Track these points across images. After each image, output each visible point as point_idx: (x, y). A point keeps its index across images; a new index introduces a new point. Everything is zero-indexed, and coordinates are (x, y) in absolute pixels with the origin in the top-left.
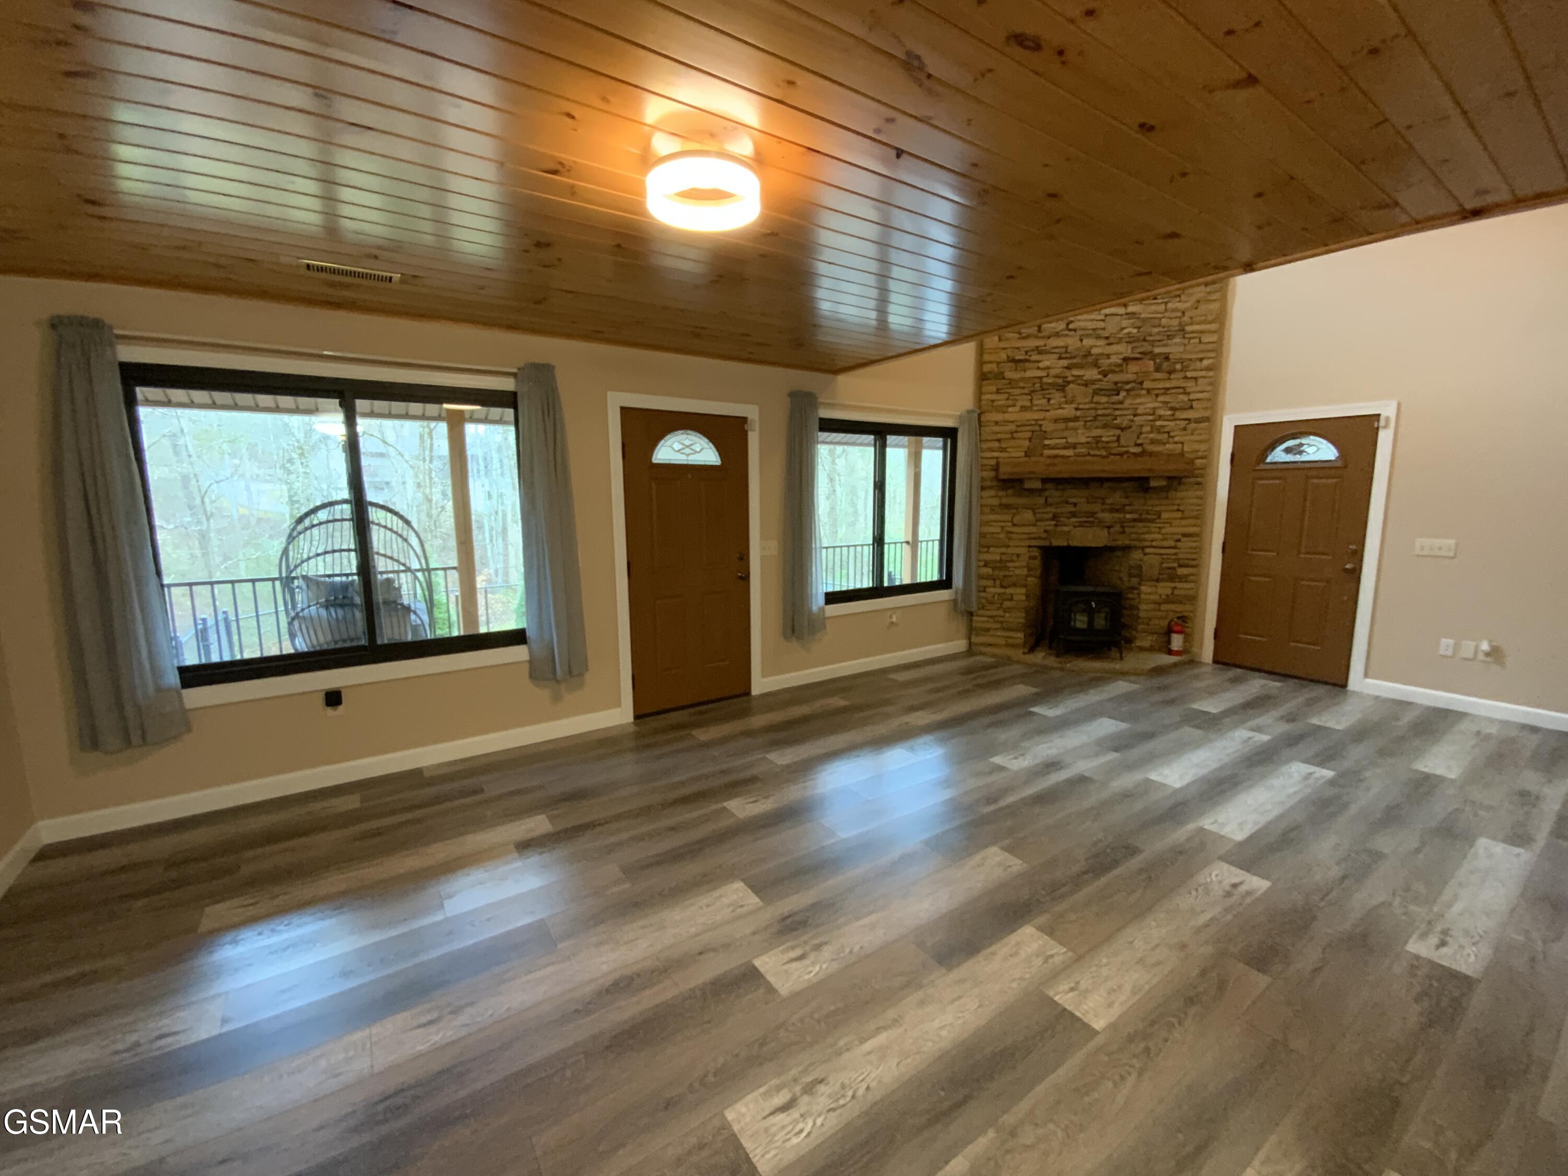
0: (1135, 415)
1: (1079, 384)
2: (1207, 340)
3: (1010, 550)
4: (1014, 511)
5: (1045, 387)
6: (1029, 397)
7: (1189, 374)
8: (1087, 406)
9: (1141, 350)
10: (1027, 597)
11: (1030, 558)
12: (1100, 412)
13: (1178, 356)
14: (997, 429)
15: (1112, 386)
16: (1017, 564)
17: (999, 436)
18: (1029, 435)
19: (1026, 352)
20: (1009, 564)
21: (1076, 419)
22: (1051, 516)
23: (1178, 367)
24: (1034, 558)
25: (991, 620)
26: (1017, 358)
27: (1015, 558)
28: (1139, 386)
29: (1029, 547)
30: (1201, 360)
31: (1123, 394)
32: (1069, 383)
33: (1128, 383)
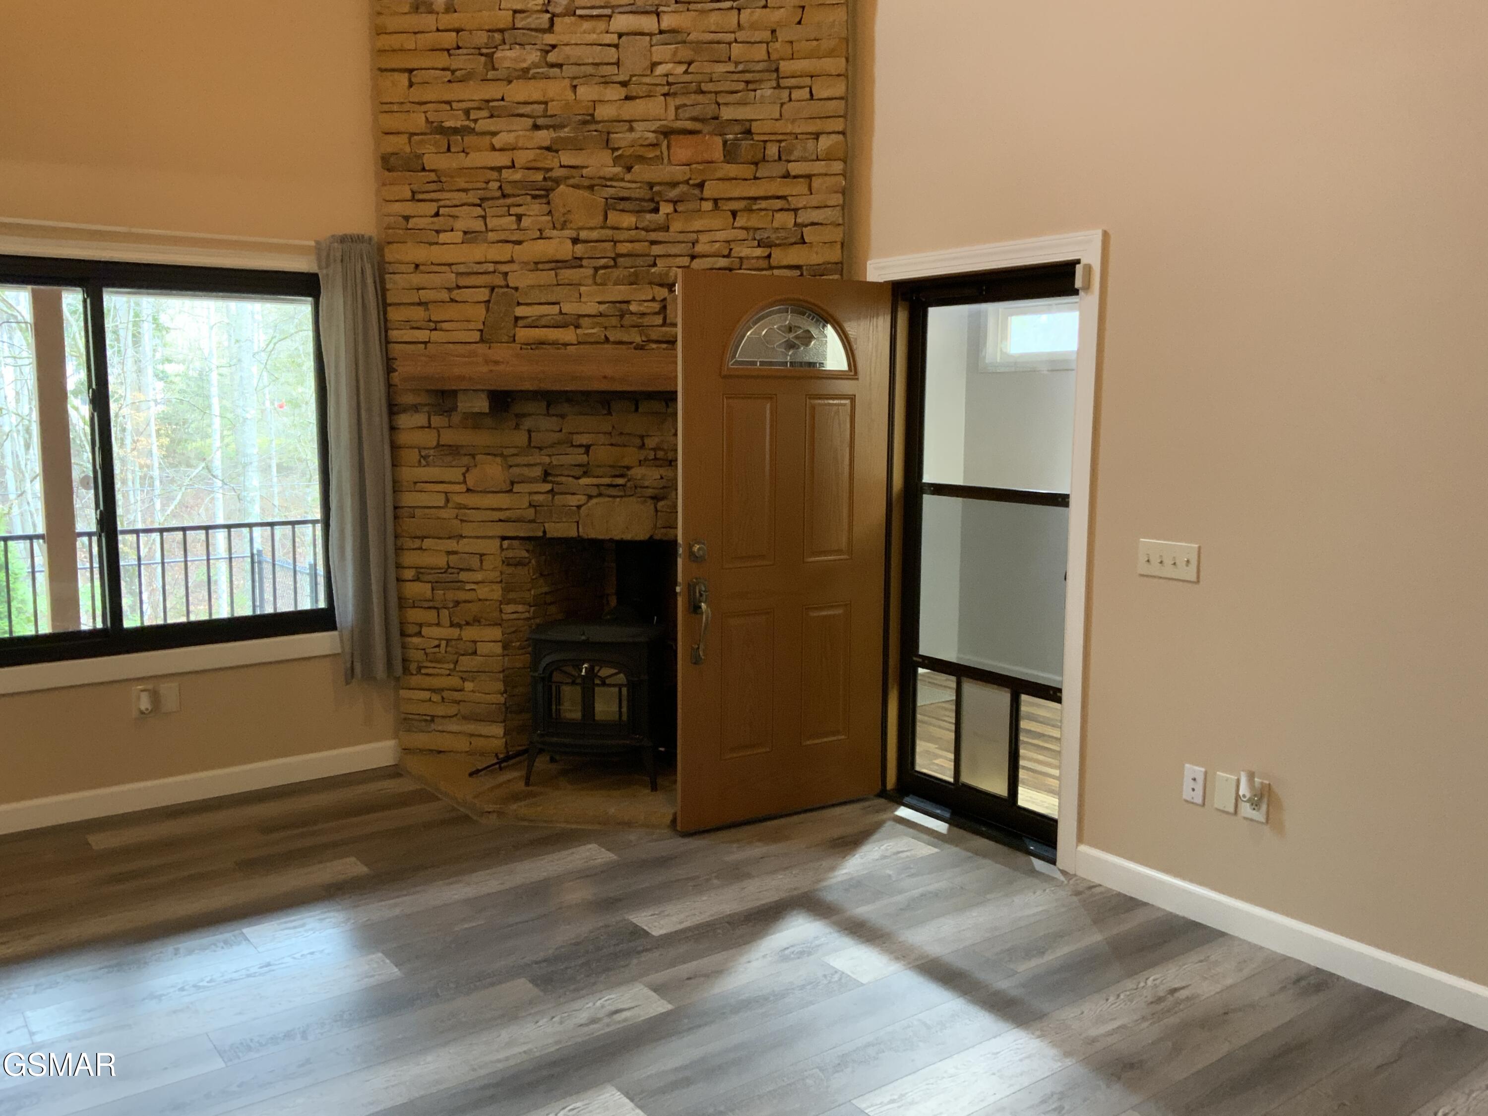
0: (693, 257)
1: (576, 186)
2: (825, 95)
3: (464, 546)
4: (466, 460)
5: (508, 190)
6: (478, 211)
7: (795, 168)
8: (594, 235)
9: (696, 112)
10: (505, 647)
11: (507, 562)
12: (623, 248)
13: (768, 127)
14: (417, 279)
15: (644, 193)
16: (479, 576)
17: (425, 295)
18: (483, 295)
19: (467, 112)
20: (463, 576)
21: (577, 262)
22: (538, 472)
23: (772, 150)
24: (520, 563)
25: (436, 698)
26: (447, 124)
27: (475, 562)
28: (697, 192)
29: (504, 538)
30: (817, 136)
31: (666, 209)
32: (557, 182)
33: (674, 185)
